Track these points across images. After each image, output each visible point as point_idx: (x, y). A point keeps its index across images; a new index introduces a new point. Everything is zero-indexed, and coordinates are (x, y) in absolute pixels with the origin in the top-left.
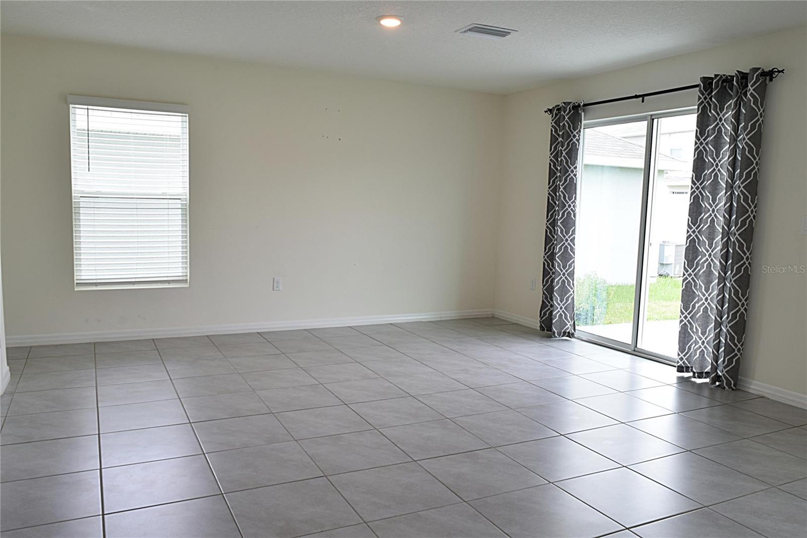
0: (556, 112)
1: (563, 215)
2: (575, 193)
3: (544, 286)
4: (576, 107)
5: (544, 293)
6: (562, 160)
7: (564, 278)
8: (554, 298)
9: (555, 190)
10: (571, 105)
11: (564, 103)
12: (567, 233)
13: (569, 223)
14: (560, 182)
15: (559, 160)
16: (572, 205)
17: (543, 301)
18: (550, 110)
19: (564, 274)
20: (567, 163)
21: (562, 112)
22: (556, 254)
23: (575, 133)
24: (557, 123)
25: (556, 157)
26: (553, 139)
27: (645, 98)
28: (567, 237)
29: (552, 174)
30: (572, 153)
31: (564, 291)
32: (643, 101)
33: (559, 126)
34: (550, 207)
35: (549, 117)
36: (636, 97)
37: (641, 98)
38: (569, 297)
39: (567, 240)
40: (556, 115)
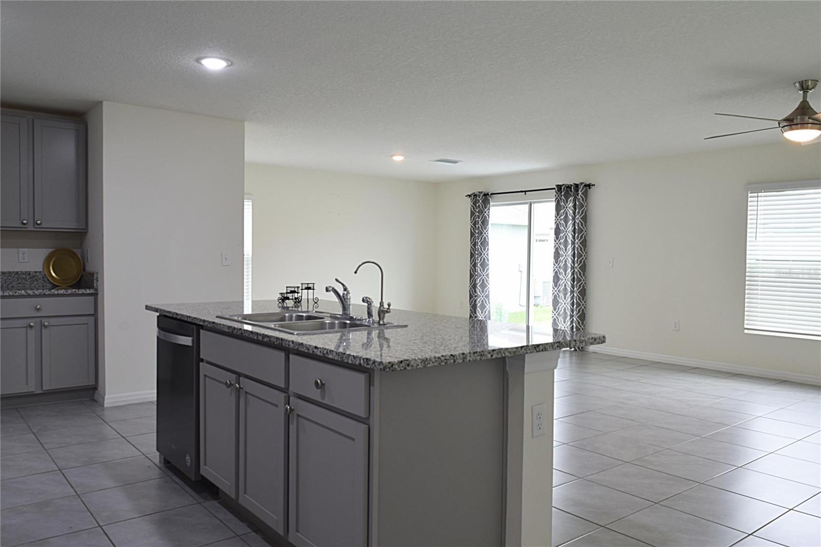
0: (474, 197)
1: (481, 260)
2: (488, 245)
3: (470, 305)
4: (486, 195)
5: (471, 310)
6: (478, 227)
7: (482, 299)
8: (477, 312)
9: (475, 245)
10: (483, 194)
11: (479, 192)
12: (484, 271)
13: (484, 265)
14: (478, 239)
15: (477, 226)
16: (486, 254)
17: (470, 315)
18: (470, 196)
19: (483, 296)
20: (482, 228)
21: (478, 198)
22: (477, 284)
23: (486, 210)
24: (475, 203)
25: (475, 224)
26: (472, 214)
27: (527, 193)
28: (483, 273)
29: (472, 235)
30: (485, 222)
31: (483, 307)
32: (525, 194)
33: (476, 206)
34: (472, 255)
35: (469, 199)
36: (522, 192)
37: (524, 193)
38: (486, 311)
39: (483, 275)
40: (474, 199)
